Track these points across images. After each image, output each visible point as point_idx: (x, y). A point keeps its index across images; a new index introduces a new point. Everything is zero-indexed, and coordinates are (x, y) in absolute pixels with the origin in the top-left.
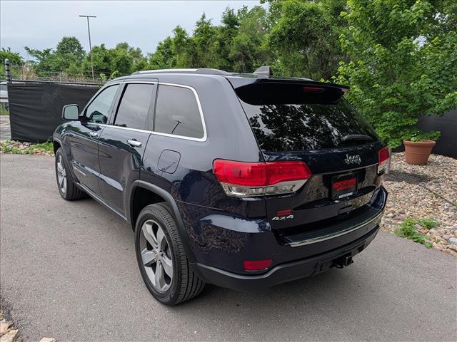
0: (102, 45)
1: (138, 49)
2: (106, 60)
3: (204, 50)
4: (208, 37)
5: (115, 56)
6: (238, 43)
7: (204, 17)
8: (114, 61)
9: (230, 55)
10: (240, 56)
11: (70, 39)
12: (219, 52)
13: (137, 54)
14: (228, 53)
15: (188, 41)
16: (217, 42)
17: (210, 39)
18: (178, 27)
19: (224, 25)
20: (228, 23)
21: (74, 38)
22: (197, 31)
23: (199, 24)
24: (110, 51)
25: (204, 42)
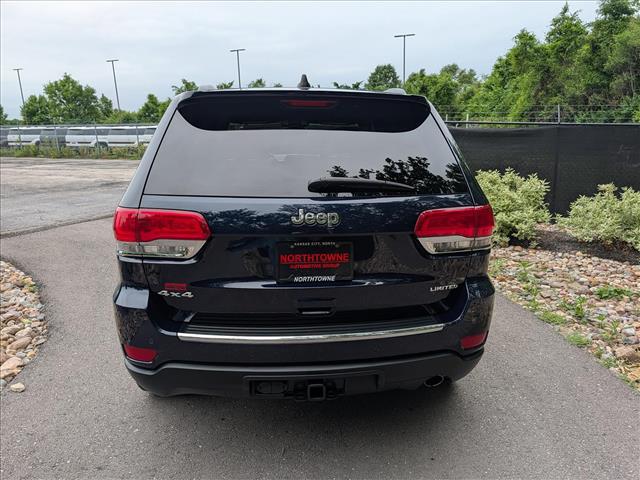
0: (422, 71)
1: (471, 70)
2: (424, 89)
3: (561, 61)
4: (570, 40)
5: (435, 83)
6: (623, 43)
7: (566, 10)
8: (432, 91)
9: (607, 66)
10: (626, 64)
11: (385, 67)
12: (588, 61)
13: (468, 78)
14: (604, 61)
15: (537, 51)
16: (586, 47)
17: (572, 43)
18: (523, 31)
19: (601, 17)
20: (610, 12)
21: (389, 66)
22: (551, 34)
23: (556, 21)
24: (430, 77)
25: (562, 49)
